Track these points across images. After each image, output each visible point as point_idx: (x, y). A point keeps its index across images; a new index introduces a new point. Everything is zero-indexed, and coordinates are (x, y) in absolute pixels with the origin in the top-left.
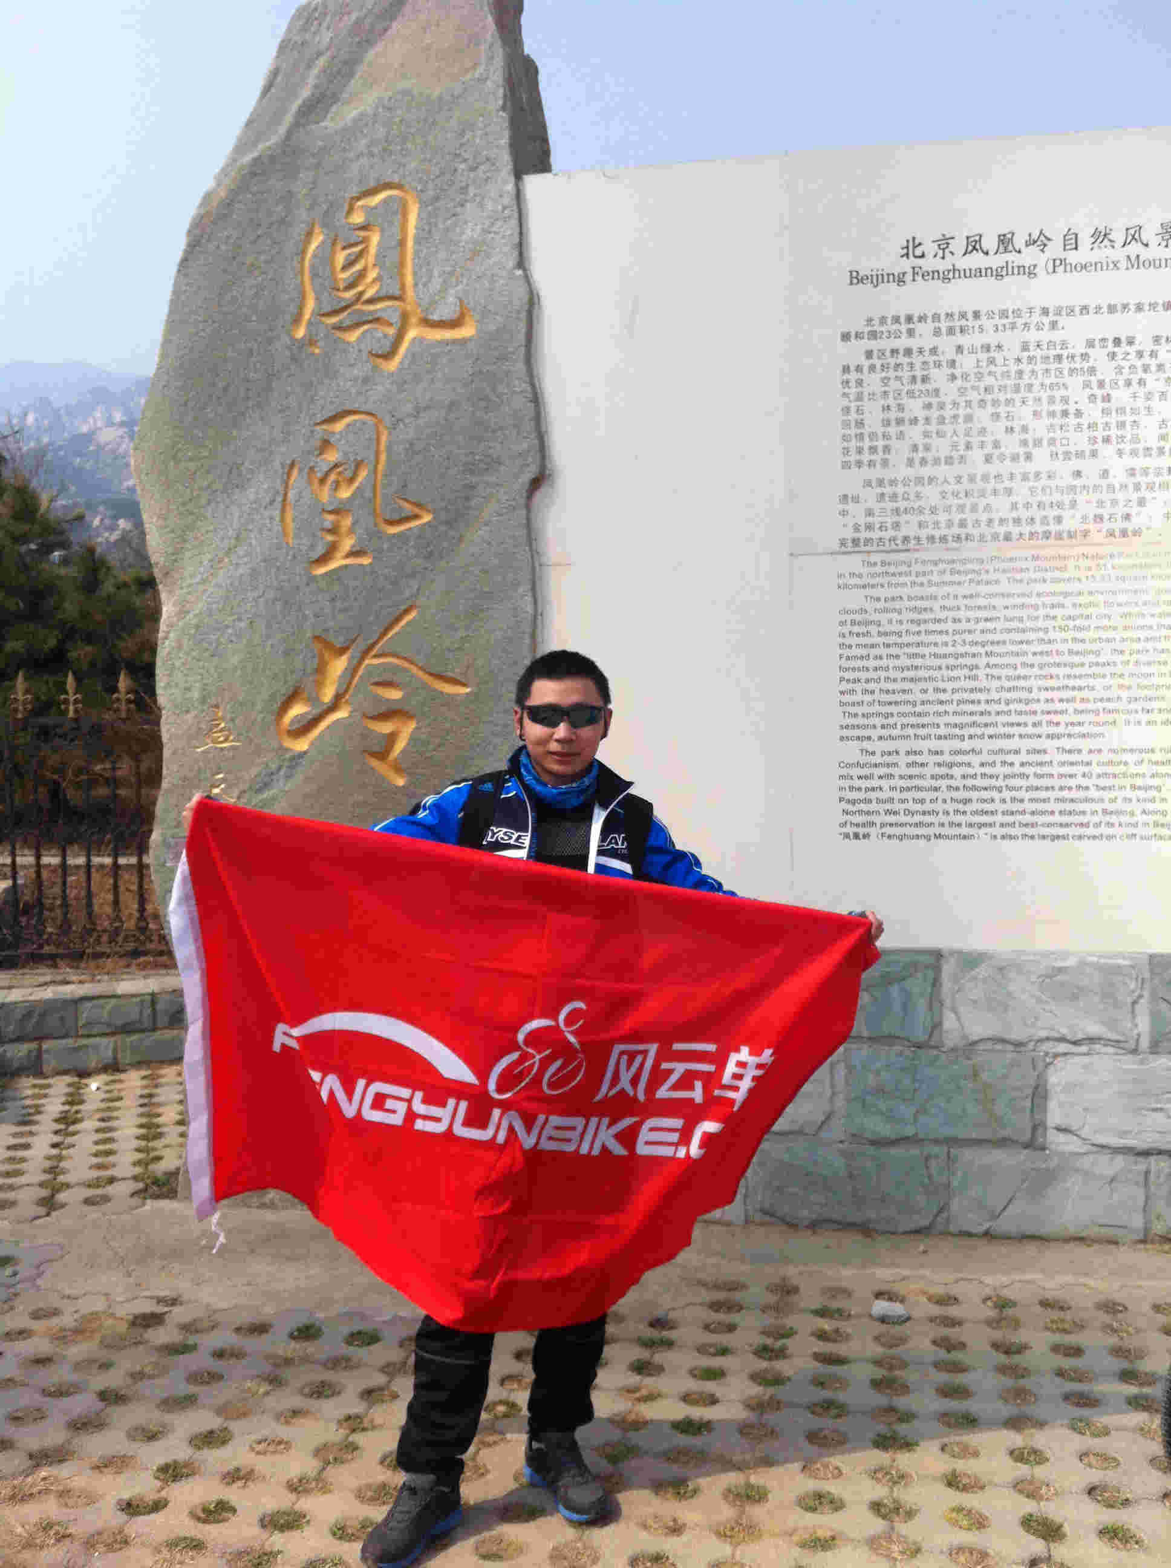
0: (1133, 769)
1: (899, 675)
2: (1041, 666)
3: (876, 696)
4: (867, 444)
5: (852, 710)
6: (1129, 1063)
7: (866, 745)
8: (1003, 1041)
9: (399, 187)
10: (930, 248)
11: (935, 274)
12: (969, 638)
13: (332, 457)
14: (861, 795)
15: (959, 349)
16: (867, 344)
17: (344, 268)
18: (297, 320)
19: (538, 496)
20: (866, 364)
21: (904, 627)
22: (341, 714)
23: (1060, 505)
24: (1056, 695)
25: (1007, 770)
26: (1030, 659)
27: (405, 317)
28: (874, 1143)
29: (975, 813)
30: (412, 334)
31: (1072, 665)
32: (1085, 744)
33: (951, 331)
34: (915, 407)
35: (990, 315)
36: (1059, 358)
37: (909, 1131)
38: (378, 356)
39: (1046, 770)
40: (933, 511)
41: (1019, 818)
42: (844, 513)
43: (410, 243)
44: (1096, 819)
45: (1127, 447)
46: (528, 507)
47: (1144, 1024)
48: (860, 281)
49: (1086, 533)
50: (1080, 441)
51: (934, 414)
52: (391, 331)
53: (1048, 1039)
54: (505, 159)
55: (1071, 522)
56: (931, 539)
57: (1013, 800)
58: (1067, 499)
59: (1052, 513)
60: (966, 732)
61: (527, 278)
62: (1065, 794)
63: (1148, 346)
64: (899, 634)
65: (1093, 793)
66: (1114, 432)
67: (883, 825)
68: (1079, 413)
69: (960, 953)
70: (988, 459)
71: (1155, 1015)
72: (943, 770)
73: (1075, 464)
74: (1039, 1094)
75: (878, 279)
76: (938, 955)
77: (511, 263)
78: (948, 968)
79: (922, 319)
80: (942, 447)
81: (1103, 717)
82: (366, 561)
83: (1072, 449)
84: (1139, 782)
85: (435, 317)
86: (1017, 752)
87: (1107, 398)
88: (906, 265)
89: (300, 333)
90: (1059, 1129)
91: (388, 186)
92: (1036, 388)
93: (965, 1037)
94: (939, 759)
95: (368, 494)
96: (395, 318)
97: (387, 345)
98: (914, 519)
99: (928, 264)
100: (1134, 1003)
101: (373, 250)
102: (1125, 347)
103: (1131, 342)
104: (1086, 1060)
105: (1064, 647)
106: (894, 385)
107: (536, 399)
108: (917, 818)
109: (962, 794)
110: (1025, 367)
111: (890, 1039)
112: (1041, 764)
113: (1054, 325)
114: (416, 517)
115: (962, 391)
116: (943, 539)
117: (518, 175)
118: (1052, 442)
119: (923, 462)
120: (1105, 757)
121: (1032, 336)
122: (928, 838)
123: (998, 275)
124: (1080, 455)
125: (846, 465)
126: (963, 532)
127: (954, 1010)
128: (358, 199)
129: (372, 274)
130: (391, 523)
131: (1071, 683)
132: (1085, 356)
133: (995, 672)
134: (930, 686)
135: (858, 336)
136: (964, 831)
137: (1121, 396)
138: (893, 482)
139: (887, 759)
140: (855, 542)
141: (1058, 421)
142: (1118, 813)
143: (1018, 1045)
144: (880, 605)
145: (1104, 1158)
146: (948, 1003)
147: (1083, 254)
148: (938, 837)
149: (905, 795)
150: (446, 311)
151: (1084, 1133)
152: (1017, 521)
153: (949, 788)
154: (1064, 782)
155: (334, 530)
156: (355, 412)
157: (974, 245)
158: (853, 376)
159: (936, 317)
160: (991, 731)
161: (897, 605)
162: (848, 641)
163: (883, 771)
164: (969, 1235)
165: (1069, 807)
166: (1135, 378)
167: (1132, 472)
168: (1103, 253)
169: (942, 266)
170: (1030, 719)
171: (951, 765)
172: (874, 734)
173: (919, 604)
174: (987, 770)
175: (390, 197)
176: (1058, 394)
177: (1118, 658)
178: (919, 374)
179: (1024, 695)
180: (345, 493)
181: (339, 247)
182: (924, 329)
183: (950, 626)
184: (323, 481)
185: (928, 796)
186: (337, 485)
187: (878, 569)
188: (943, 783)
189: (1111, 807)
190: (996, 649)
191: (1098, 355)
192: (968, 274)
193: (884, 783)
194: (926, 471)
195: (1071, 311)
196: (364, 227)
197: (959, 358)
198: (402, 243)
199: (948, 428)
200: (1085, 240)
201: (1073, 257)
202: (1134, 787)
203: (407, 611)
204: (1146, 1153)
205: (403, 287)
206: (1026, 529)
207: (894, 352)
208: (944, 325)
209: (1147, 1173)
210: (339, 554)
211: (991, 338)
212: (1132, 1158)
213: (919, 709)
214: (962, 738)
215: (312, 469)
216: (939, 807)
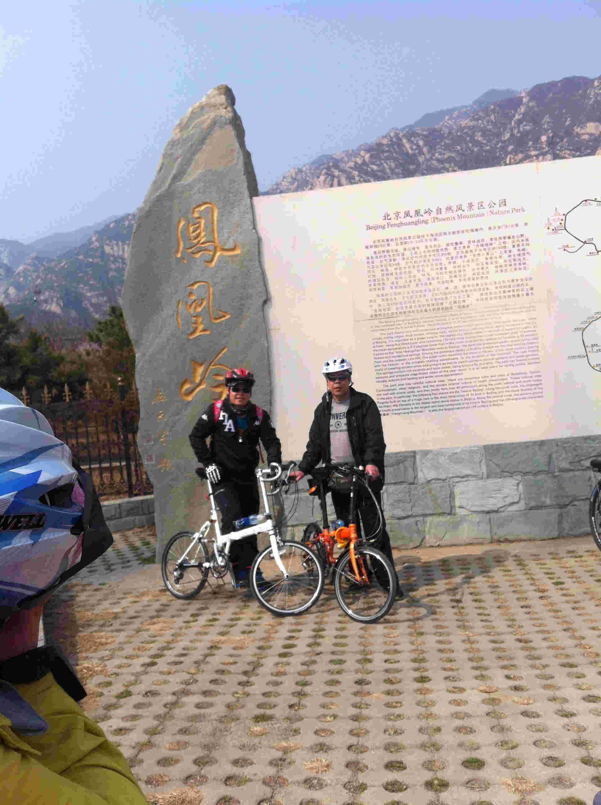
0: (473, 384)
1: (394, 359)
2: (440, 353)
3: (388, 367)
4: (377, 282)
5: (380, 372)
6: (481, 483)
7: (385, 383)
8: (438, 479)
9: (210, 203)
10: (392, 216)
11: (395, 225)
12: (416, 345)
13: (193, 298)
14: (384, 401)
15: (405, 249)
16: (374, 249)
17: (194, 232)
18: (177, 251)
19: (266, 306)
20: (374, 256)
21: (394, 343)
22: (203, 387)
23: (442, 299)
24: (446, 362)
25: (433, 388)
26: (436, 351)
27: (215, 248)
28: (399, 519)
29: (423, 403)
30: (218, 254)
31: (450, 352)
32: (457, 377)
33: (402, 243)
34: (391, 269)
35: (414, 238)
36: (438, 250)
37: (410, 513)
38: (207, 262)
39: (445, 387)
40: (401, 303)
41: (437, 404)
42: (371, 306)
43: (215, 222)
44: (462, 402)
45: (462, 278)
46: (263, 311)
47: (484, 469)
48: (370, 228)
49: (451, 308)
50: (446, 277)
51: (398, 271)
52: (211, 253)
53: (453, 477)
54: (246, 193)
55: (446, 305)
56: (401, 313)
57: (435, 398)
58: (444, 297)
59: (440, 301)
60: (418, 376)
61: (257, 232)
62: (452, 394)
63: (466, 244)
64: (393, 345)
65: (461, 394)
66: (458, 274)
67: (393, 410)
68: (446, 268)
69: (420, 451)
70: (417, 285)
71: (488, 466)
72: (411, 390)
73: (446, 285)
74: (452, 496)
75: (376, 228)
76: (414, 452)
77: (251, 228)
78: (418, 457)
79: (392, 240)
80: (401, 282)
81: (462, 368)
82: (208, 333)
83: (444, 280)
84: (475, 388)
85: (226, 247)
86: (435, 382)
87: (454, 262)
88: (385, 222)
89: (179, 255)
90: (460, 507)
91: (206, 203)
92: (431, 260)
93: (426, 479)
94: (409, 386)
95: (207, 309)
96: (212, 248)
97: (210, 258)
98: (395, 307)
99: (393, 221)
100: (480, 462)
101: (202, 226)
102: (459, 245)
103: (461, 243)
104: (466, 483)
105: (447, 346)
106: (384, 262)
107: (263, 273)
108: (404, 407)
109: (418, 398)
110: (428, 254)
111: (401, 483)
112: (443, 385)
113: (435, 239)
114: (224, 316)
115: (407, 263)
116: (405, 312)
117: (251, 198)
118: (437, 278)
119: (396, 287)
120: (464, 381)
121: (429, 244)
122: (408, 413)
123: (416, 223)
124: (447, 282)
125: (371, 290)
126: (411, 310)
127: (421, 470)
128: (195, 208)
129: (203, 234)
130: (216, 319)
131: (451, 357)
132: (446, 249)
133: (426, 356)
134: (405, 362)
135: (371, 247)
136: (420, 410)
137: (459, 261)
138: (386, 295)
139: (392, 388)
140: (376, 315)
141: (439, 271)
142: (470, 399)
143: (444, 480)
144: (386, 336)
145: (474, 515)
146: (419, 469)
147: (444, 215)
148: (411, 412)
149: (399, 399)
150: (230, 245)
151: (468, 507)
152: (428, 305)
153: (414, 396)
154: (451, 390)
155: (196, 323)
156: (199, 282)
157: (407, 214)
158: (370, 260)
159: (396, 239)
160: (426, 375)
161: (391, 335)
162: (376, 348)
163: (391, 392)
164: (433, 546)
165: (453, 399)
166: (463, 255)
167: (464, 286)
168: (450, 214)
169: (397, 222)
170: (439, 370)
171: (414, 388)
172: (387, 379)
173: (398, 335)
174: (426, 389)
175: (207, 208)
176: (438, 262)
177: (466, 348)
178: (392, 258)
179: (436, 363)
180: (199, 309)
181: (190, 224)
182: (393, 244)
183: (409, 341)
184: (191, 306)
185: (407, 399)
186: (195, 308)
187: (384, 324)
188: (411, 394)
189: (468, 397)
190: (425, 348)
191: (451, 248)
192: (406, 224)
193: (392, 396)
194: (399, 290)
195: (441, 235)
196: (199, 218)
197: (405, 252)
198: (213, 223)
199: (403, 276)
200: (443, 210)
201: (440, 216)
202: (474, 390)
203: (223, 349)
204: (488, 512)
205: (214, 238)
206: (432, 308)
207: (384, 251)
208: (399, 242)
209: (490, 519)
210: (198, 331)
211: (414, 245)
212: (485, 515)
213: (402, 370)
214: (416, 379)
215: (186, 303)
216: (411, 402)
